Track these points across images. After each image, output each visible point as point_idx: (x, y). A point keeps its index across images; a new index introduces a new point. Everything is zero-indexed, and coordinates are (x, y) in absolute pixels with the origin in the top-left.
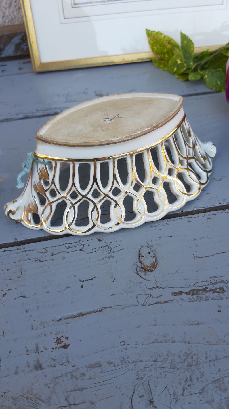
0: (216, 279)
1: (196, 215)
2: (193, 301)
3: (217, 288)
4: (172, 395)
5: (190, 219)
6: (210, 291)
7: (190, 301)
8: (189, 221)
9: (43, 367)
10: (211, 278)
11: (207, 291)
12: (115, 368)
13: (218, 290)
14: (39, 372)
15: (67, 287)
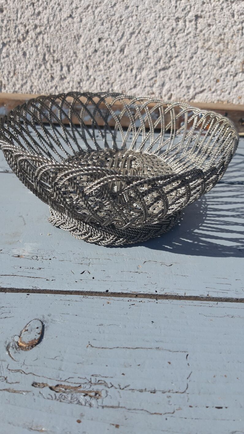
0: (98, 379)
2: (52, 400)
3: (94, 391)
7: (48, 399)
10: (92, 375)
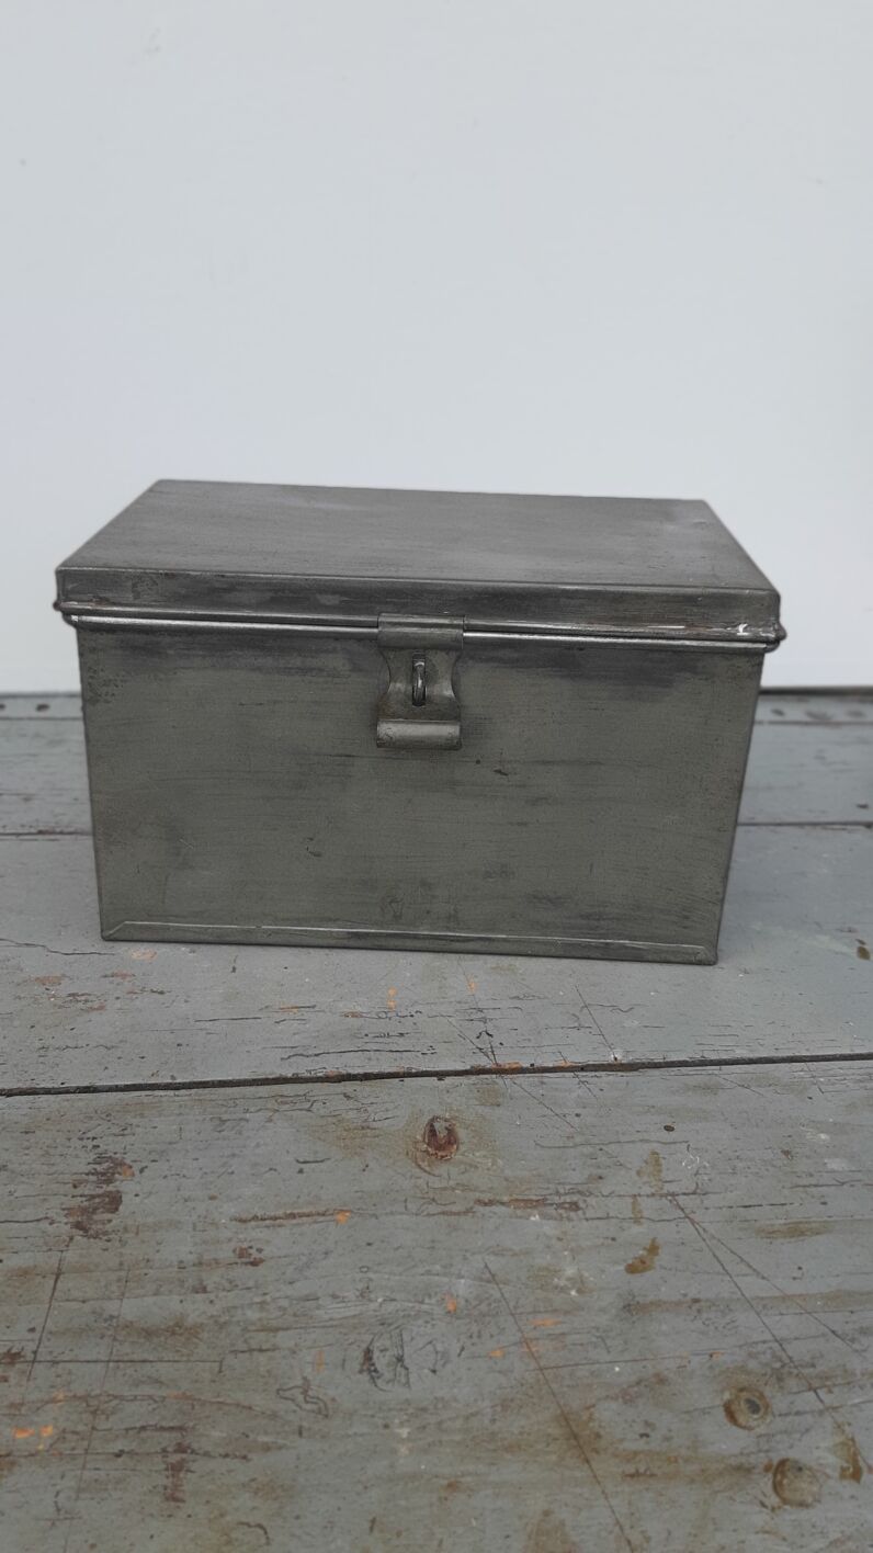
1: (560, 1074)
4: (439, 1355)
5: (545, 1080)
6: (552, 1204)
8: (542, 1083)
9: (208, 1289)
11: (545, 1205)
12: (344, 1305)
13: (567, 1206)
14: (199, 1297)
15: (271, 1169)
